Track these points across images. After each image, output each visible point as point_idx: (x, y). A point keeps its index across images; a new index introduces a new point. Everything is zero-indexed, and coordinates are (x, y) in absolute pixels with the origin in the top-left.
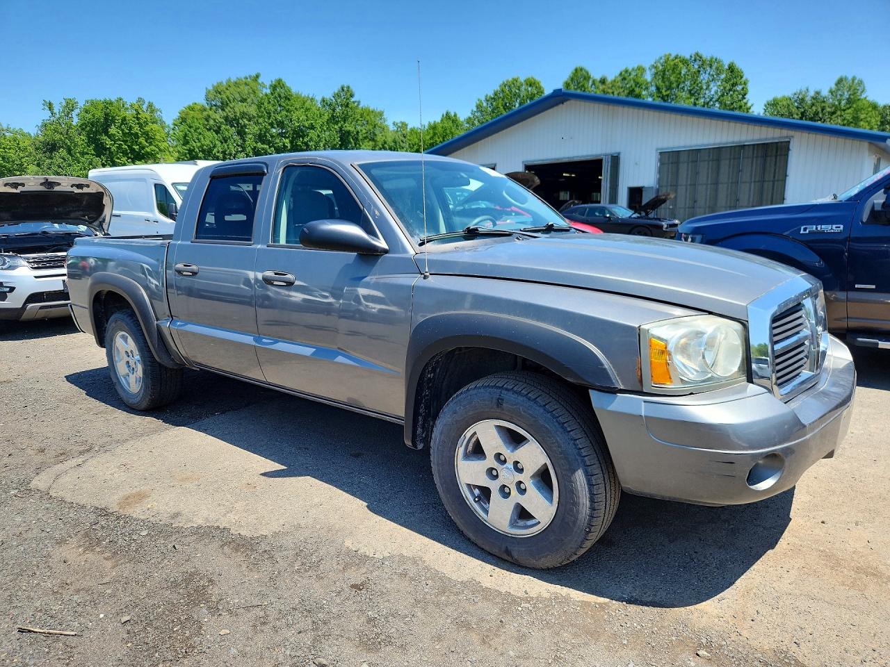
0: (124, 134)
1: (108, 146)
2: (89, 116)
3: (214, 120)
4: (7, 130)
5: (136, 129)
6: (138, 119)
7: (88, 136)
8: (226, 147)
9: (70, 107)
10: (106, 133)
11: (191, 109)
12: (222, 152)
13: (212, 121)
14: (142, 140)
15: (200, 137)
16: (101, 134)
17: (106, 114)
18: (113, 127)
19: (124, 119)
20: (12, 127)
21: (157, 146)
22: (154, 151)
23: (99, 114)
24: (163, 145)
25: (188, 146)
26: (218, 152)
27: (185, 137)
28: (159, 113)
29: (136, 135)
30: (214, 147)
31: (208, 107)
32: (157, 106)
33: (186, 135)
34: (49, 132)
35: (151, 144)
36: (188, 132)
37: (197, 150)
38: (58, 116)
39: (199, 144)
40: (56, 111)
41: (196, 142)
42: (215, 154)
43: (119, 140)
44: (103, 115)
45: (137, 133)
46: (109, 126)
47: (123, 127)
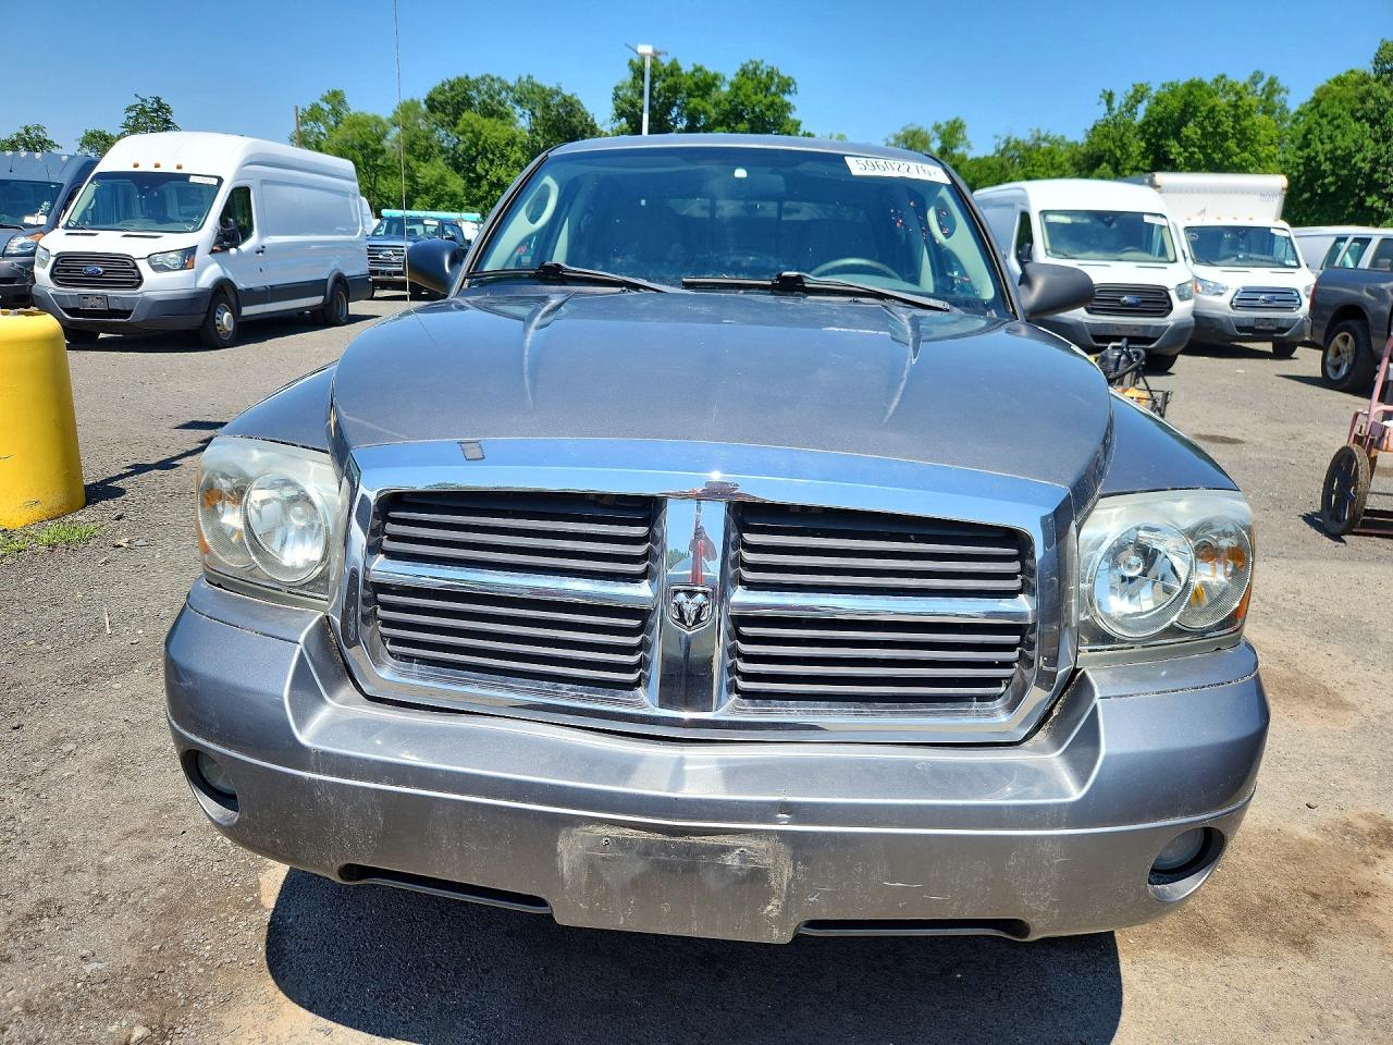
0: (1205, 135)
1: (1172, 157)
2: (1159, 109)
3: (1377, 100)
4: (1045, 140)
5: (1228, 125)
6: (1236, 106)
7: (1148, 142)
8: (1384, 149)
9: (1138, 95)
10: (1177, 135)
11: (1340, 81)
12: (1373, 161)
13: (1372, 101)
14: (1232, 144)
15: (1338, 133)
16: (1167, 138)
17: (1187, 105)
18: (1191, 124)
19: (1212, 110)
20: (1052, 134)
21: (1255, 153)
22: (1246, 161)
23: (1175, 105)
24: (1263, 152)
25: (1307, 151)
26: (1364, 160)
27: (1305, 136)
28: (1283, 94)
29: (1225, 136)
30: (1359, 150)
31: (1373, 76)
32: (1282, 83)
33: (1309, 131)
34: (1096, 140)
35: (1244, 149)
36: (1314, 126)
37: (1321, 157)
38: (1116, 112)
39: (1328, 147)
40: (1116, 105)
41: (1323, 143)
42: (1355, 164)
43: (1194, 145)
44: (1181, 105)
45: (1227, 132)
46: (1185, 124)
47: (1206, 123)
